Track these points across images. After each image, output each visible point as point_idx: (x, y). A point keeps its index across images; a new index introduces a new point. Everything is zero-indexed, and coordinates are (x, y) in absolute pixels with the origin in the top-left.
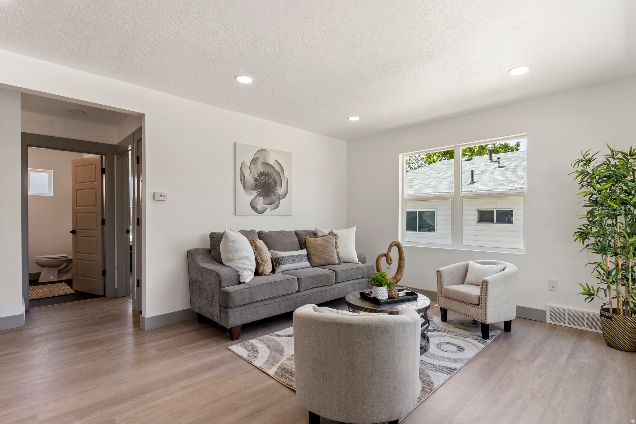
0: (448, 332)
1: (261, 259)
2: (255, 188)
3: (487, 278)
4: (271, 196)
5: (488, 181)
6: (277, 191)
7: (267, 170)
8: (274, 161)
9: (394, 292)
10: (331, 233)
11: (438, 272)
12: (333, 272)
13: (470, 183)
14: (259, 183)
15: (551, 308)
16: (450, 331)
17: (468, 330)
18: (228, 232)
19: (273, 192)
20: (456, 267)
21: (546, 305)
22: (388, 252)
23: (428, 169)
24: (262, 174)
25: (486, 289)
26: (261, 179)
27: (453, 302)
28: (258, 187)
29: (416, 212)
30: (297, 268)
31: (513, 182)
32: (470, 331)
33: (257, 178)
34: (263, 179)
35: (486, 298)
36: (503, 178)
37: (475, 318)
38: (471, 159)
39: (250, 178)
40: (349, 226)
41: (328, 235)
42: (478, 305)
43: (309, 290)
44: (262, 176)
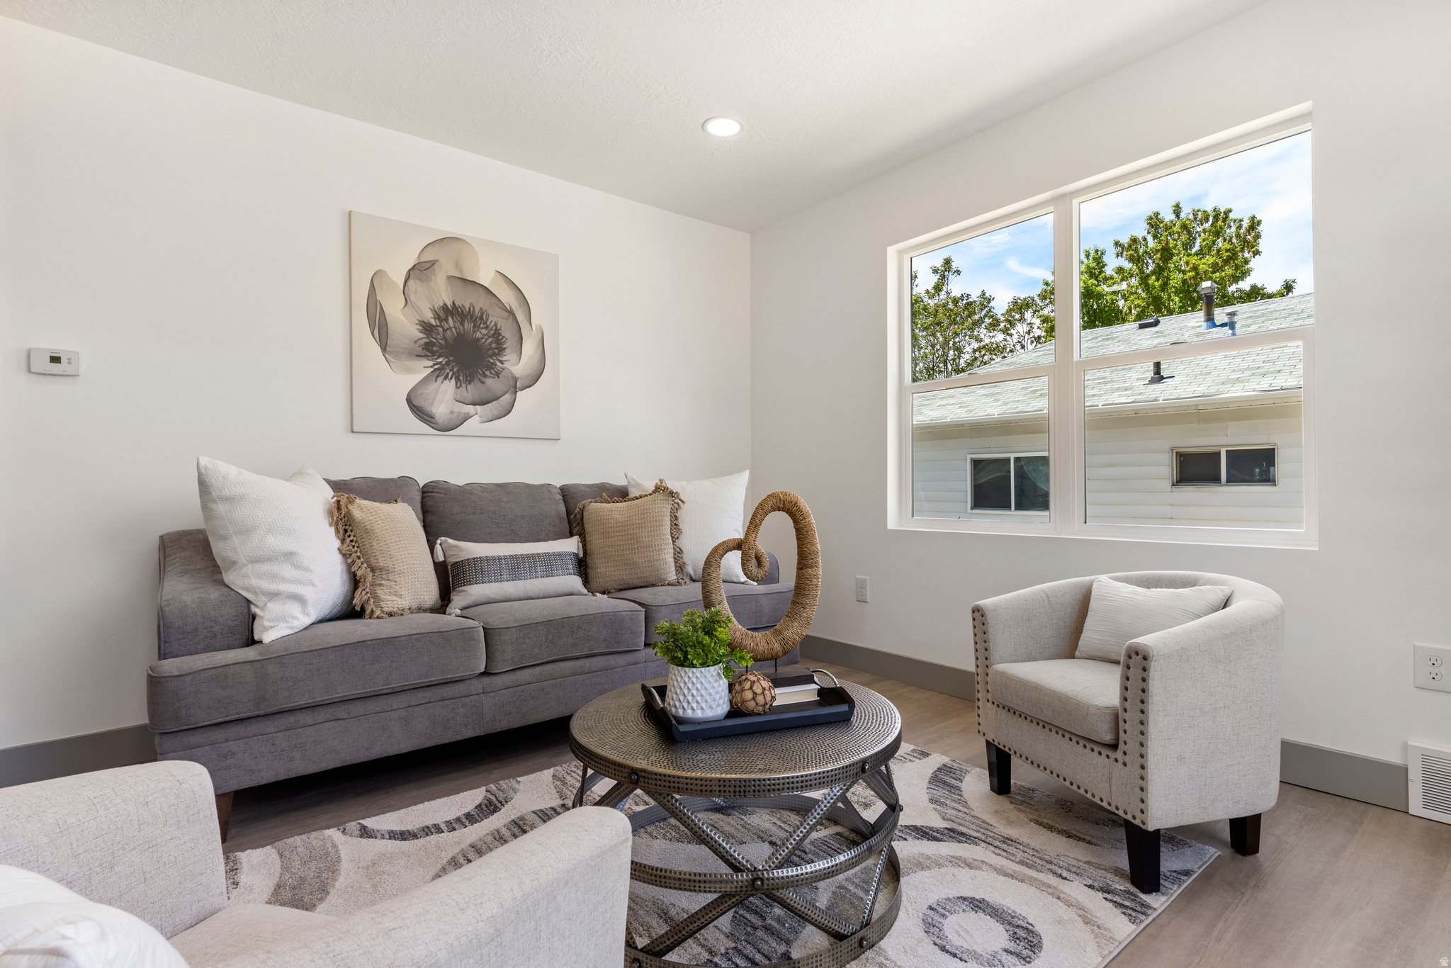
0: (997, 843)
1: (367, 561)
2: (424, 352)
3: (1145, 640)
4: (483, 379)
5: (1201, 374)
6: (506, 365)
7: (466, 300)
8: (492, 274)
9: (751, 688)
10: (660, 489)
11: (976, 612)
12: (641, 609)
13: (1152, 381)
14: (438, 338)
15: (1429, 761)
16: (1008, 840)
17: (1080, 839)
18: (209, 466)
19: (491, 367)
20: (1044, 596)
21: (1406, 744)
22: (747, 535)
23: (1041, 353)
24: (448, 312)
25: (1141, 685)
26: (446, 326)
27: (1025, 724)
28: (435, 349)
29: (1008, 460)
30: (531, 594)
31: (1273, 372)
32: (1089, 843)
33: (433, 322)
34: (455, 328)
35: (1142, 723)
36: (1245, 365)
37: (1102, 800)
38: (1156, 323)
39: (404, 320)
40: (726, 470)
41: (650, 495)
42: (1114, 747)
43: (538, 669)
44: (450, 319)
